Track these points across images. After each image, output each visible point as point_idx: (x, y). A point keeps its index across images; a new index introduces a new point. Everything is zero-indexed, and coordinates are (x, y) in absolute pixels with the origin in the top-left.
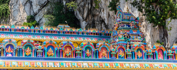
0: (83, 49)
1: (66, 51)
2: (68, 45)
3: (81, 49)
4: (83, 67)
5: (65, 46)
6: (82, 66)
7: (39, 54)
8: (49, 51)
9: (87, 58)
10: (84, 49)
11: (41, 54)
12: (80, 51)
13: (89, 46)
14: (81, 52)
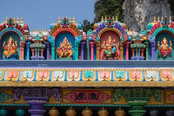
0: (149, 39)
1: (106, 43)
2: (110, 29)
3: (145, 38)
4: (144, 80)
5: (101, 31)
6: (141, 79)
7: (35, 52)
8: (62, 45)
9: (161, 60)
10: (152, 38)
11: (40, 52)
12: (143, 42)
13: (166, 29)
14: (145, 46)
